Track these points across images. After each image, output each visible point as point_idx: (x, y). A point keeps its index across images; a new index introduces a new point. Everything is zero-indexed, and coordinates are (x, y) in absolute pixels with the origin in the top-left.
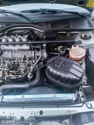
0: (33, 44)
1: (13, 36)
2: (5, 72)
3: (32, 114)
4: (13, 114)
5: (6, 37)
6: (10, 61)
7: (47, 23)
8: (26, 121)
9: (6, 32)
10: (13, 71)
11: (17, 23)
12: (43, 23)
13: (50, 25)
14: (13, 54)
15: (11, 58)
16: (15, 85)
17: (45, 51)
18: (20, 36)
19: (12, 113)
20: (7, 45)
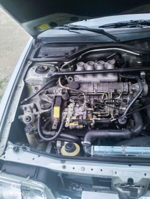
0: (122, 73)
1: (92, 63)
2: (89, 112)
3: (145, 174)
4: (116, 173)
5: (82, 63)
6: (90, 98)
7: (141, 41)
8: (136, 186)
9: (81, 57)
10: (99, 113)
11: (95, 43)
12: (136, 42)
13: (146, 43)
14: (96, 88)
15: (95, 94)
16: (109, 131)
17: (144, 83)
18: (103, 62)
19: (114, 172)
20: (84, 75)
